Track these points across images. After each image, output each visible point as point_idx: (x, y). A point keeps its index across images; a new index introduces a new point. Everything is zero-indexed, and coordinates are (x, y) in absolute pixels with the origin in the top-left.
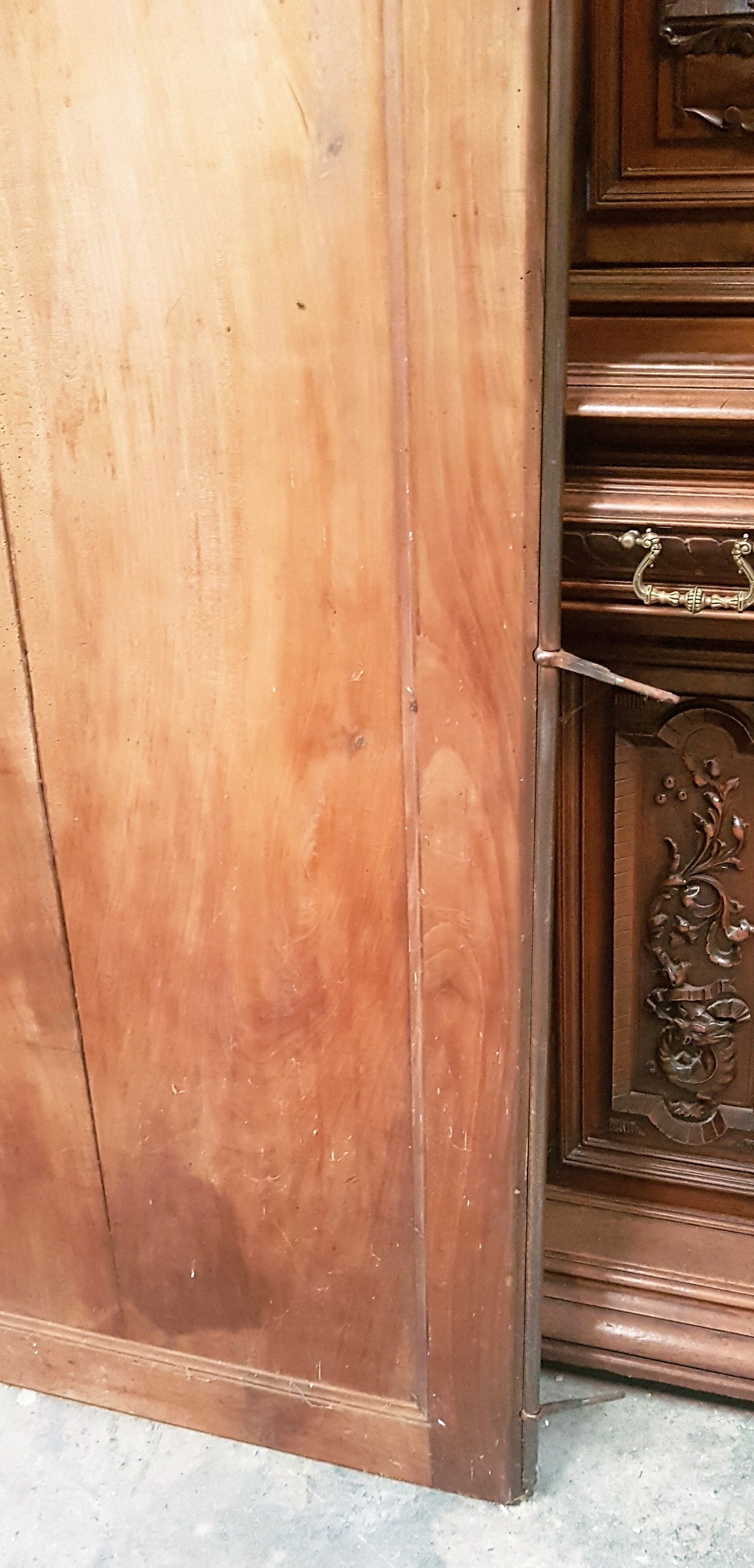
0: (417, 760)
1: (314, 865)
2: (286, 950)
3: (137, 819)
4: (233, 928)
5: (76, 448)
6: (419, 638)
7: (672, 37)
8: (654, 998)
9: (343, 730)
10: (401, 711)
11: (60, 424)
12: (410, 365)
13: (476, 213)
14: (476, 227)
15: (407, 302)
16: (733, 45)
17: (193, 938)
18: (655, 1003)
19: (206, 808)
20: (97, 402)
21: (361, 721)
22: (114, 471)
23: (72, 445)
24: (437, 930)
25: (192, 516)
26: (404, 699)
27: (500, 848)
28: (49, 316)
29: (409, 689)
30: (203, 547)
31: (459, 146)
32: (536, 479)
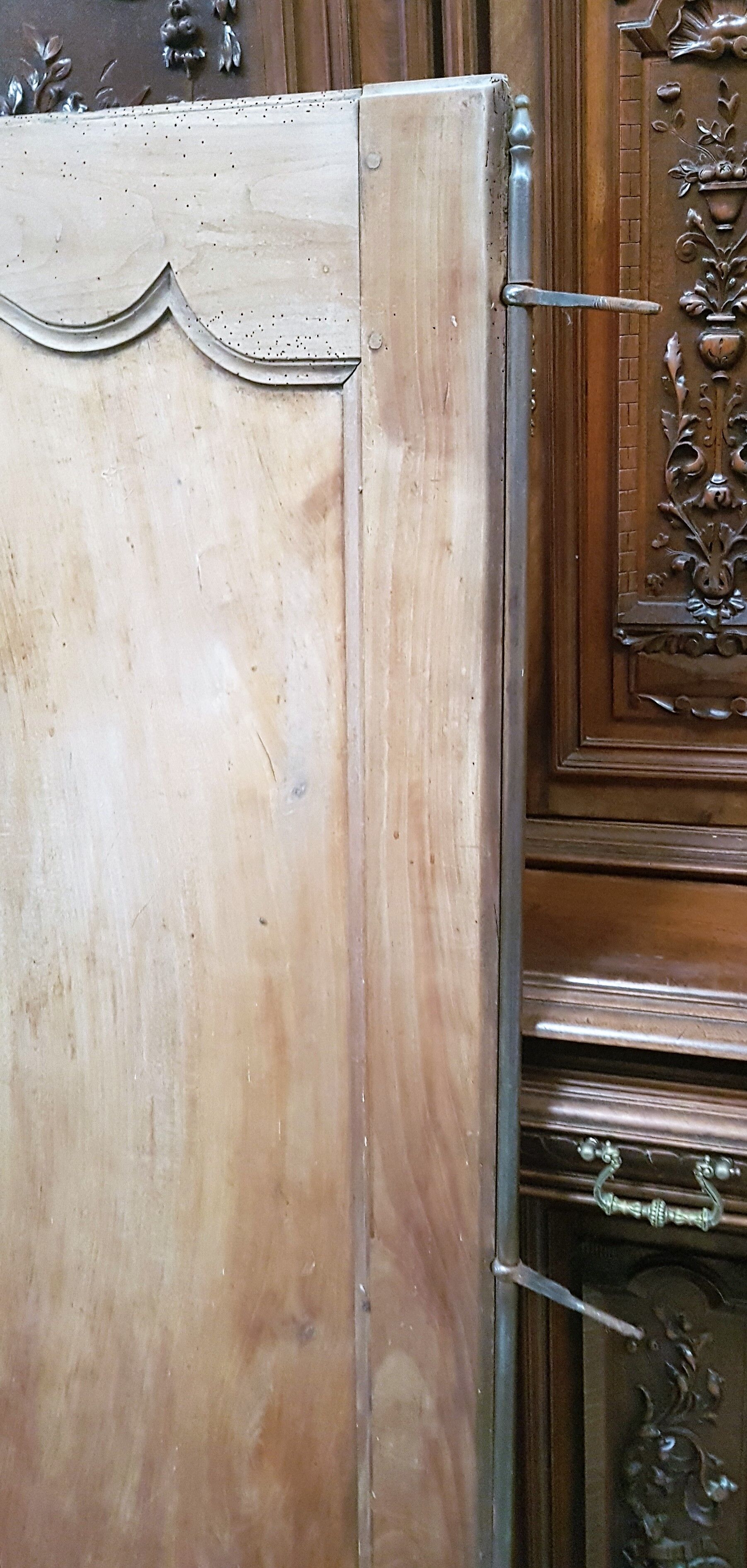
0: (369, 1360)
1: (260, 1452)
2: (227, 1538)
3: (76, 1386)
4: (171, 1509)
5: (38, 1027)
6: (373, 1241)
7: (625, 638)
8: (630, 1551)
9: (294, 1320)
10: (354, 1306)
11: (24, 1004)
12: (367, 988)
13: (432, 861)
14: (432, 875)
15: (365, 931)
16: (681, 647)
17: (128, 1516)
18: (631, 1557)
19: (148, 1382)
20: (61, 987)
21: (313, 1311)
22: (73, 1051)
23: (35, 1025)
24: (390, 1536)
25: (148, 1098)
26: (357, 1297)
27: (456, 1457)
28: (20, 909)
29: (361, 1287)
30: (157, 1128)
31: (416, 806)
32: (493, 1098)
